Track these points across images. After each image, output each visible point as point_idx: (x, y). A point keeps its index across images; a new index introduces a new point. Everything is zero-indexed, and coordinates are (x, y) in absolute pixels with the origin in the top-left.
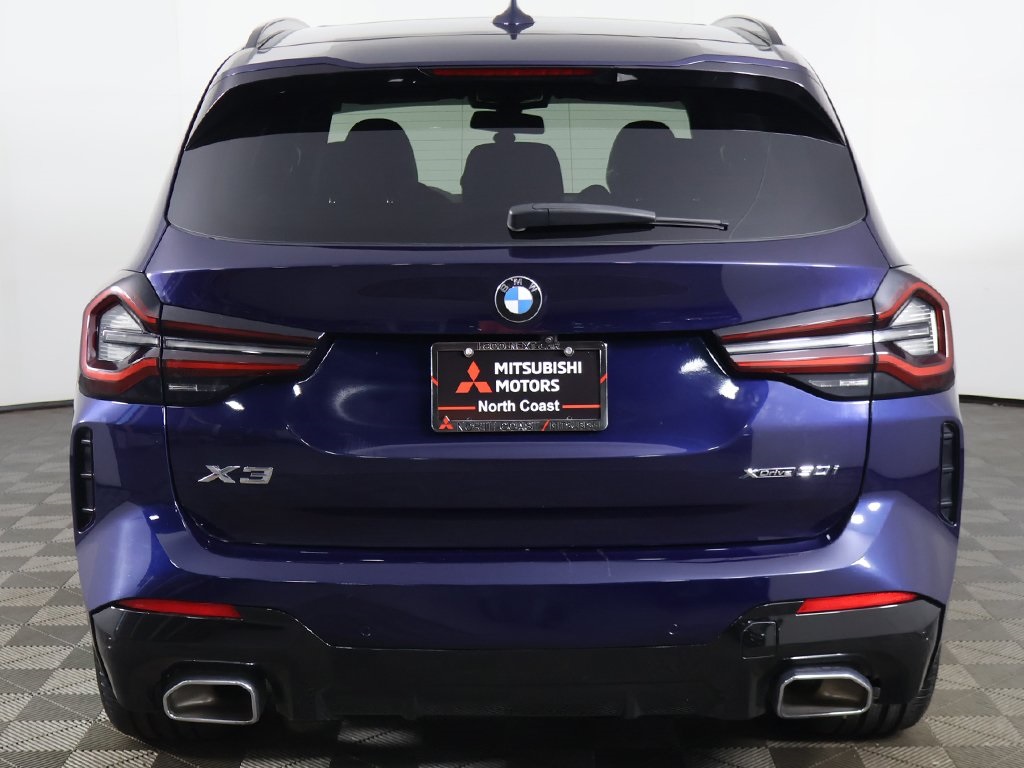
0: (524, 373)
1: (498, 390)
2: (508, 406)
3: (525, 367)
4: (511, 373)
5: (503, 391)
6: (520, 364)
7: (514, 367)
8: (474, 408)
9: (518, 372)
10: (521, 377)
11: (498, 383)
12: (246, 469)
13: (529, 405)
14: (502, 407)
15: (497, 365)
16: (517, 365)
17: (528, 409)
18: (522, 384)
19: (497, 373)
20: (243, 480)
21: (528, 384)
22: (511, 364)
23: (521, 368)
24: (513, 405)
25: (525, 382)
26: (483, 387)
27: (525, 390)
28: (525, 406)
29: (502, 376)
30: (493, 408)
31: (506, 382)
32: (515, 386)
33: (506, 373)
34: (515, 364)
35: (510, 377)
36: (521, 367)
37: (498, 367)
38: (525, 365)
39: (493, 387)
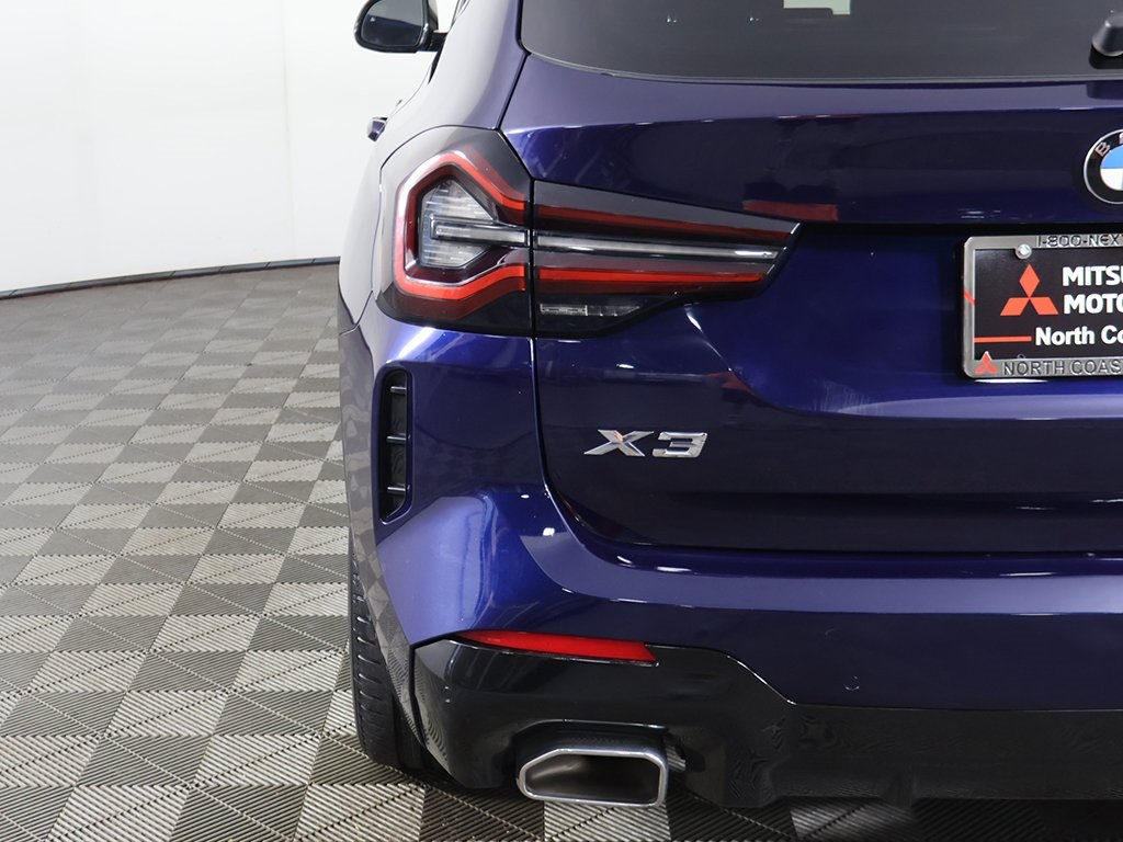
0: (1109, 283)
1: (1067, 311)
2: (1083, 335)
3: (1109, 273)
4: (1088, 283)
5: (1075, 312)
6: (1103, 268)
7: (1094, 274)
8: (1029, 339)
9: (1099, 282)
10: (1104, 289)
11: (1068, 299)
12: (663, 436)
13: (1115, 334)
14: (1073, 337)
15: (1067, 271)
16: (1099, 270)
17: (1113, 340)
18: (1105, 300)
19: (1066, 283)
20: (657, 452)
21: (1115, 300)
22: (1088, 269)
23: (1105, 277)
24: (1092, 334)
25: (1110, 297)
26: (1044, 306)
27: (1110, 310)
28: (1111, 335)
29: (1075, 289)
30: (1058, 338)
31: (1081, 297)
32: (1095, 304)
33: (1080, 283)
34: (1094, 268)
35: (1086, 290)
36: (1104, 273)
37: (1068, 275)
38: (1109, 270)
39: (1060, 305)
